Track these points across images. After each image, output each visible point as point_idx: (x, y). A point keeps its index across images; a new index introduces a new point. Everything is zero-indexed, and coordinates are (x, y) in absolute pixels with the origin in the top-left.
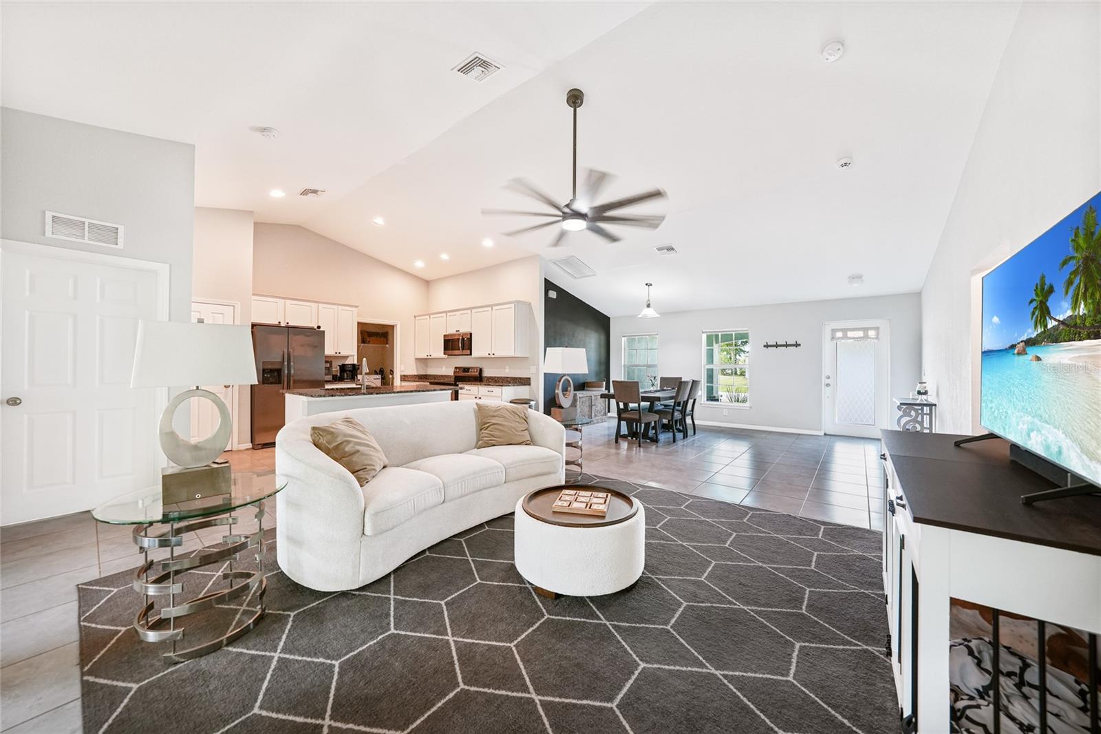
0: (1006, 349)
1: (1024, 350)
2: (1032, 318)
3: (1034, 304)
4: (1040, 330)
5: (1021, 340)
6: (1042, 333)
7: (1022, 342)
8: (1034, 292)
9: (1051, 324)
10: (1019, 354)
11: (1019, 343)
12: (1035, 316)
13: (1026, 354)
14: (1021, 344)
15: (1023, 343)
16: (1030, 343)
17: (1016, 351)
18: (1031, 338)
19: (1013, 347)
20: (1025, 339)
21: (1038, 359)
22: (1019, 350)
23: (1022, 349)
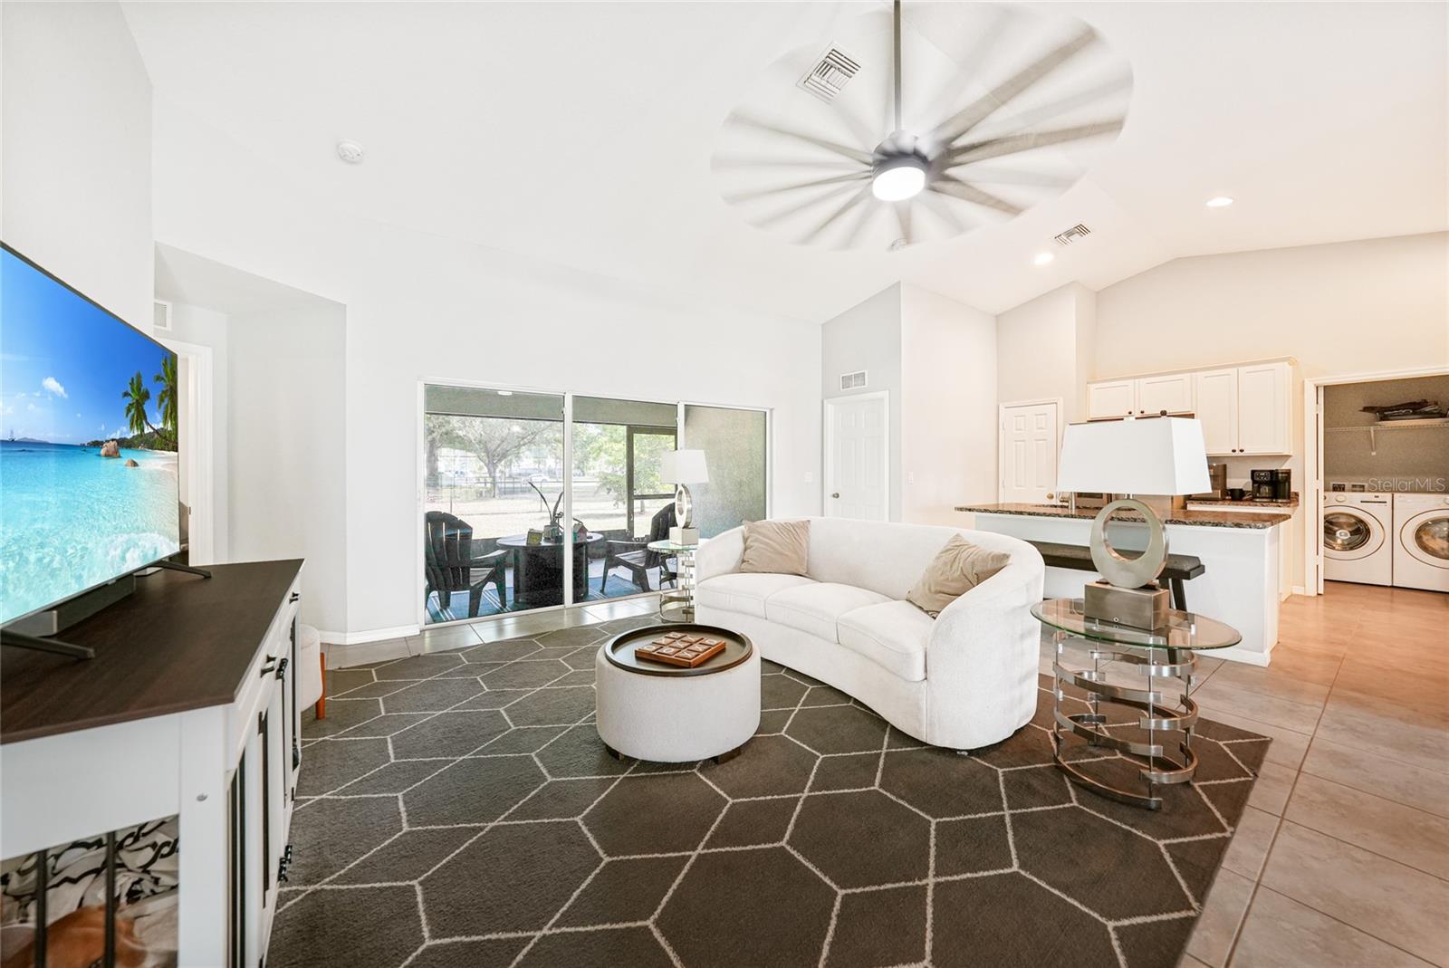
0: (83, 446)
1: (116, 452)
2: (127, 416)
3: (129, 400)
4: (136, 432)
5: (111, 437)
6: (138, 435)
7: (113, 440)
8: (130, 386)
9: (147, 430)
10: (108, 456)
11: (108, 441)
12: (130, 415)
13: (120, 457)
14: (112, 443)
15: (115, 442)
16: (122, 443)
17: (103, 452)
18: (125, 439)
19: (97, 444)
20: (117, 438)
21: (135, 464)
22: (107, 451)
23: (113, 449)
